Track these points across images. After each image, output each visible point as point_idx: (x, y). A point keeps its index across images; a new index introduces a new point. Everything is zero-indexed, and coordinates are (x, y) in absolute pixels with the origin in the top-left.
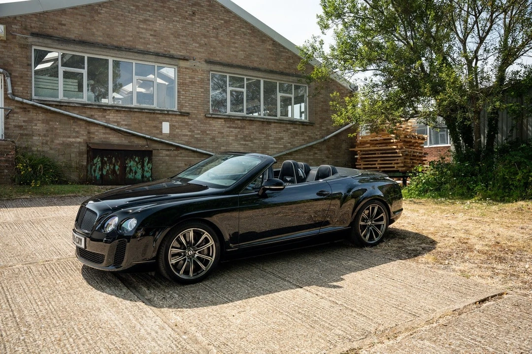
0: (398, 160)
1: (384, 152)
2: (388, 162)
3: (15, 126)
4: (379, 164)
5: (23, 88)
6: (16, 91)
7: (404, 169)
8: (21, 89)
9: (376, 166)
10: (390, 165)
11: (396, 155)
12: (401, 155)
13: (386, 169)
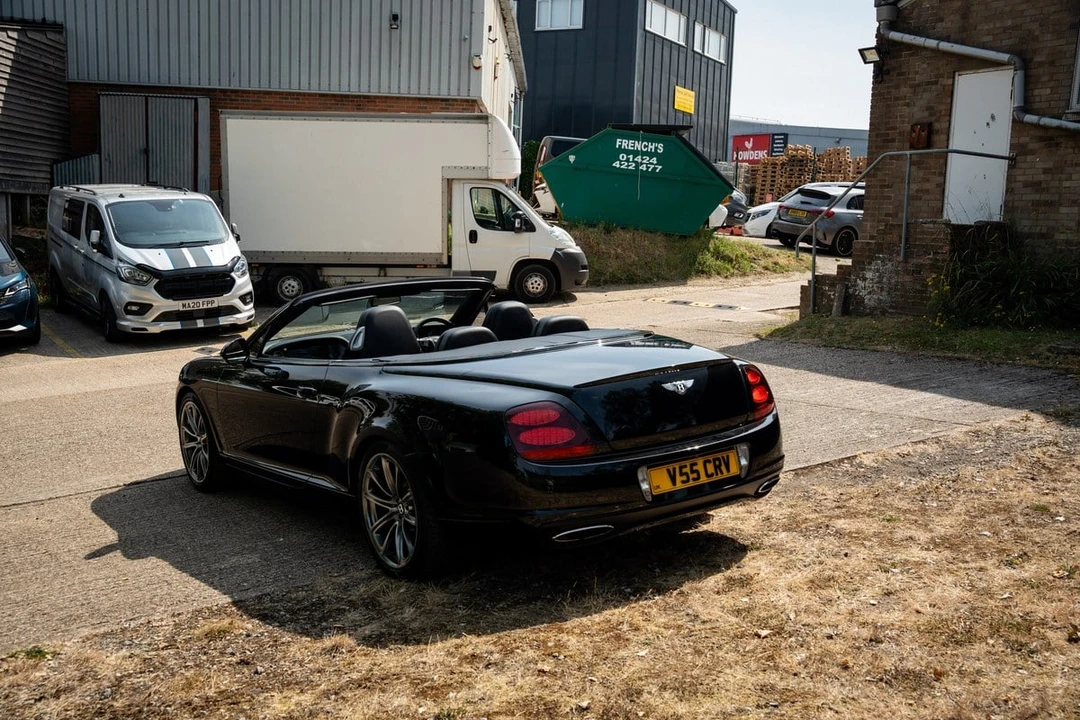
3: (1026, 185)
5: (1052, 88)
6: (1037, 99)
8: (1048, 91)
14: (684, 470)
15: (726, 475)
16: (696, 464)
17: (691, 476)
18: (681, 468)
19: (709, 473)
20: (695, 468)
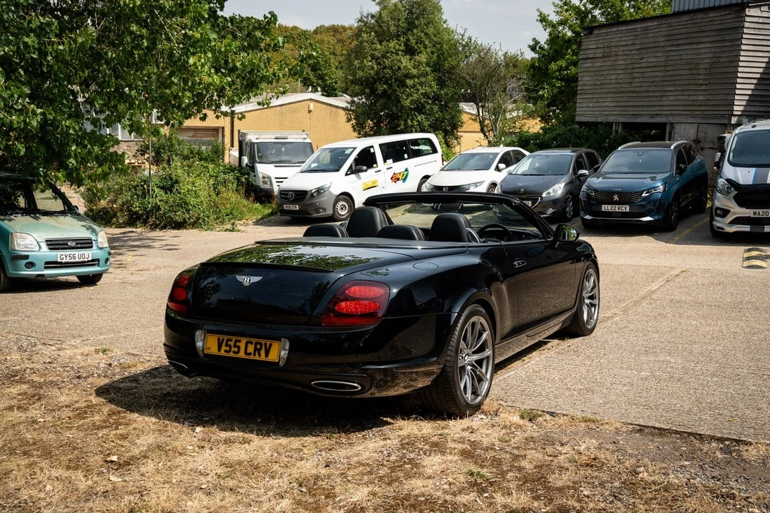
14: (229, 343)
15: (263, 358)
16: (240, 341)
17: (233, 349)
18: (228, 340)
19: (248, 352)
20: (238, 344)
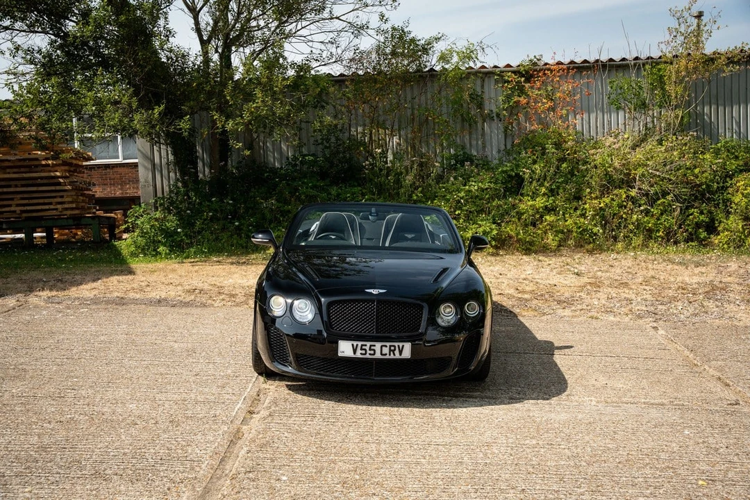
0: (62, 197)
1: (30, 182)
2: (41, 201)
4: (18, 205)
7: (76, 212)
9: (13, 209)
10: (47, 207)
11: (58, 188)
12: (69, 187)
13: (34, 214)
